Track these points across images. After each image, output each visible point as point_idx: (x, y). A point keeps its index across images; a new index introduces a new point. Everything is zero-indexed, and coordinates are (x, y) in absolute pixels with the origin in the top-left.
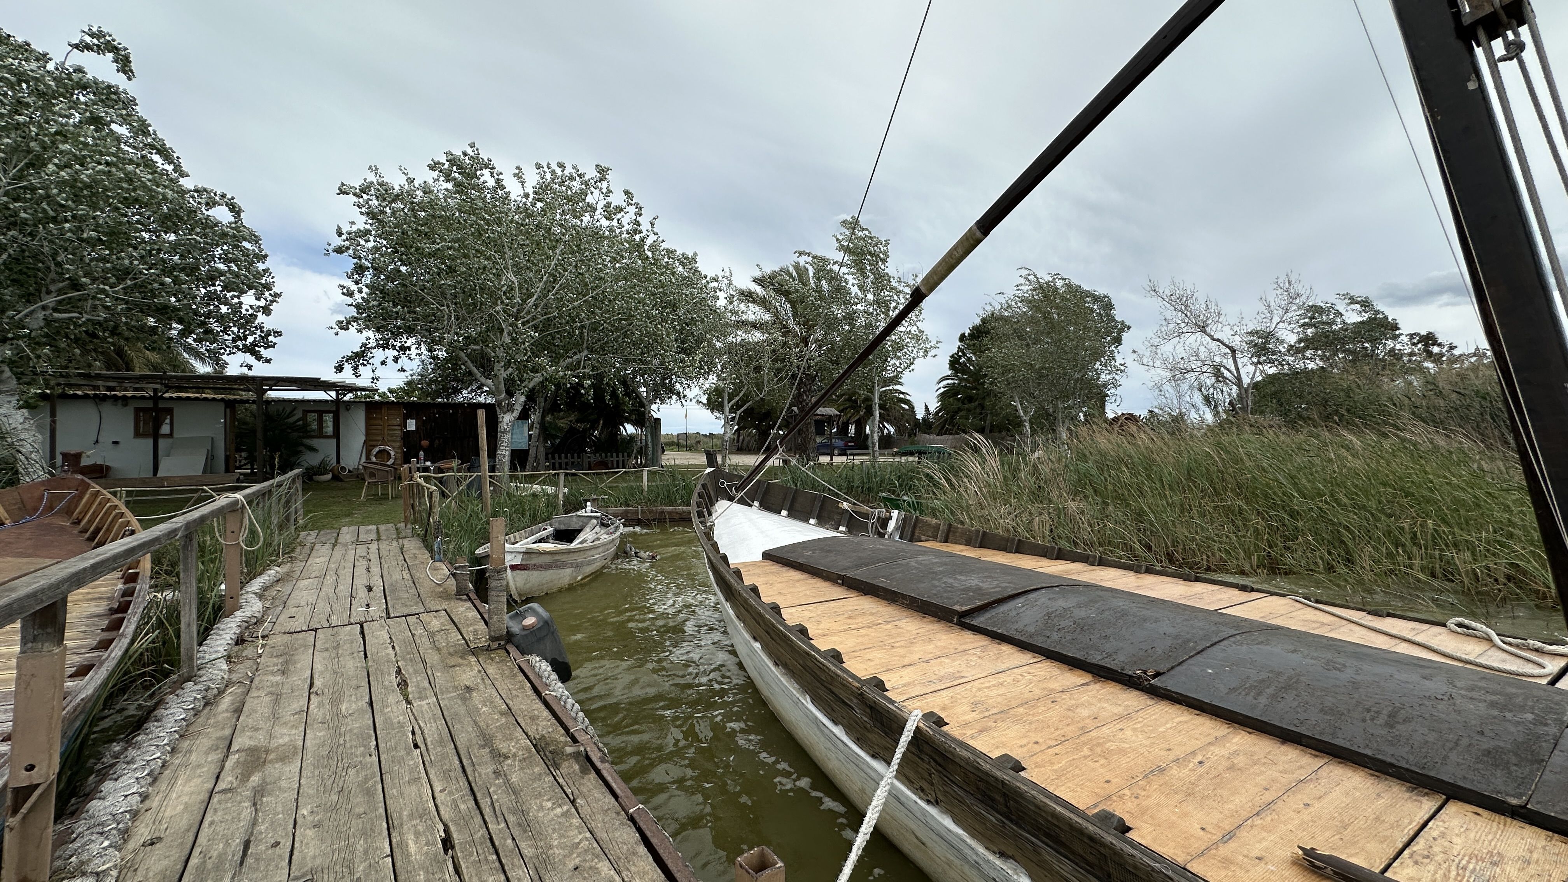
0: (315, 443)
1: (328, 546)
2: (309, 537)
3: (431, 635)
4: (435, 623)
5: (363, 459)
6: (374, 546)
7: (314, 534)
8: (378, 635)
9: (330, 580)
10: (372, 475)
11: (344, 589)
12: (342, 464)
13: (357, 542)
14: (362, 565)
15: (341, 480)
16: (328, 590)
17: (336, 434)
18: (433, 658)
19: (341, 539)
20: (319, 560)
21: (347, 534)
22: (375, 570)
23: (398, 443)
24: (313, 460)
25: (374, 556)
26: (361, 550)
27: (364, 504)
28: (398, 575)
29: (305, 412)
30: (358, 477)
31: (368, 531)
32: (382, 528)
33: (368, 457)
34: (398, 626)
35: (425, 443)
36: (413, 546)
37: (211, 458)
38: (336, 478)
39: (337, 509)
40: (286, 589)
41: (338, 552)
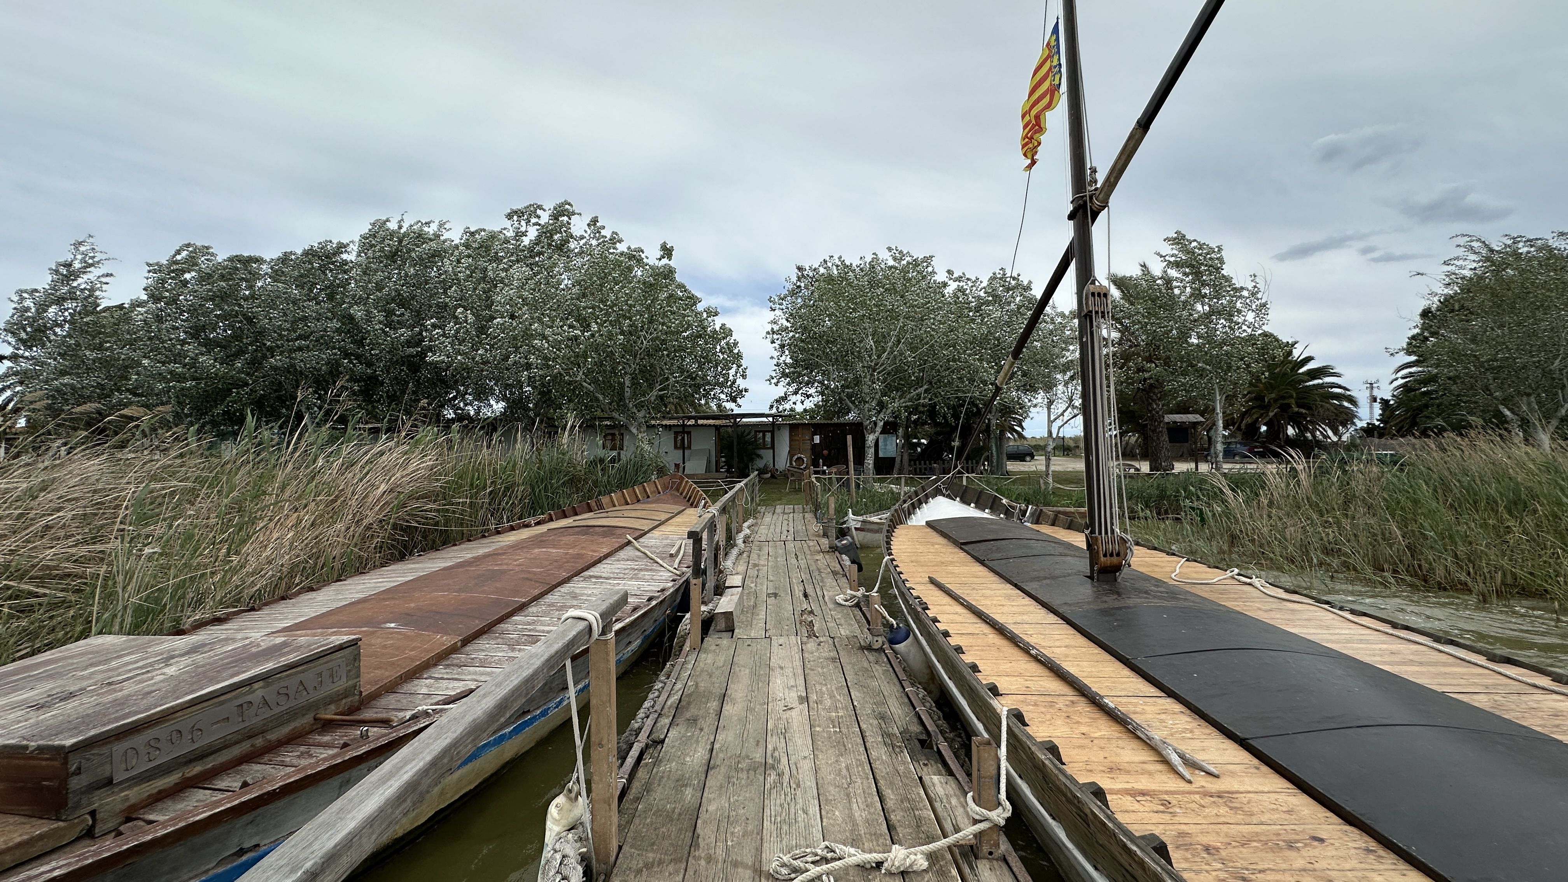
0: (762, 452)
1: (771, 513)
2: (762, 509)
3: (809, 547)
4: (811, 543)
5: (788, 465)
6: (791, 515)
7: (764, 508)
8: (790, 545)
9: (772, 527)
10: (793, 475)
11: (778, 530)
12: (776, 467)
13: (784, 513)
14: (785, 522)
15: (776, 478)
16: (772, 530)
17: (773, 447)
18: (808, 552)
19: (777, 511)
20: (768, 519)
21: (779, 509)
22: (791, 524)
23: (809, 452)
24: (760, 464)
25: (791, 519)
26: (786, 516)
27: (788, 494)
28: (800, 527)
29: (756, 432)
30: (785, 475)
31: (789, 508)
32: (796, 507)
33: (791, 463)
34: (798, 544)
35: (825, 452)
36: (809, 516)
37: (709, 462)
38: (773, 476)
39: (774, 496)
40: (756, 529)
41: (775, 517)
